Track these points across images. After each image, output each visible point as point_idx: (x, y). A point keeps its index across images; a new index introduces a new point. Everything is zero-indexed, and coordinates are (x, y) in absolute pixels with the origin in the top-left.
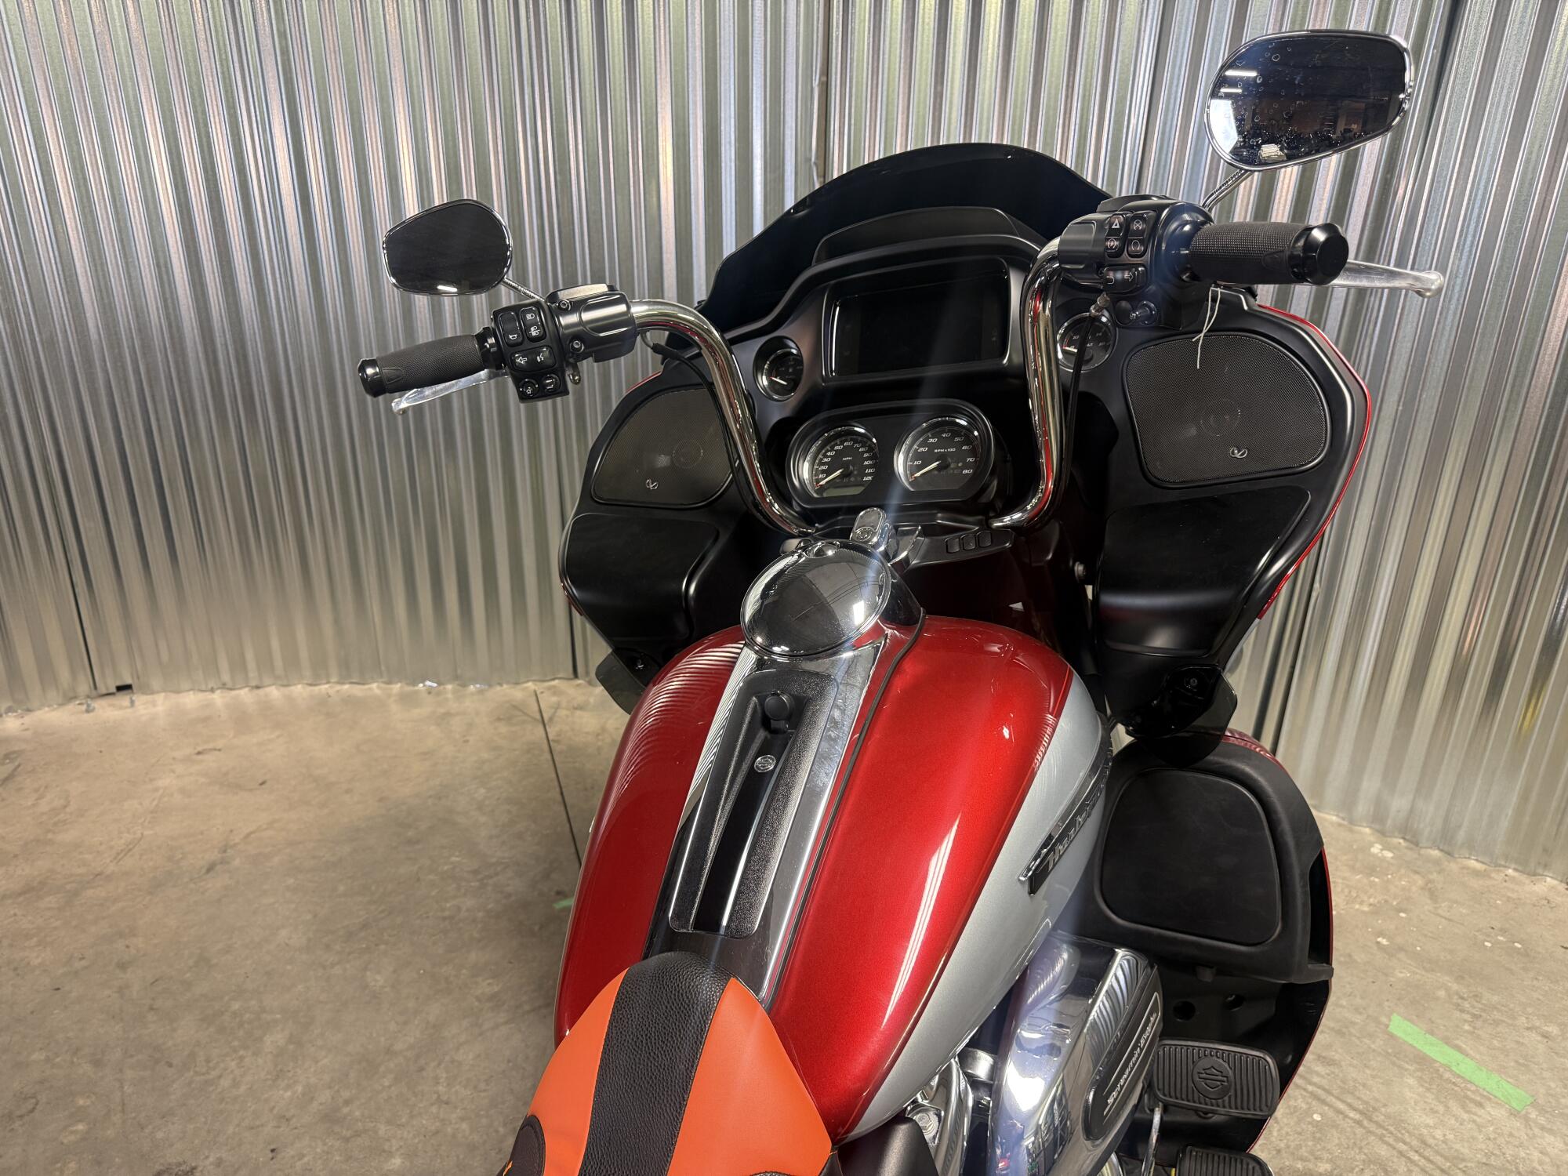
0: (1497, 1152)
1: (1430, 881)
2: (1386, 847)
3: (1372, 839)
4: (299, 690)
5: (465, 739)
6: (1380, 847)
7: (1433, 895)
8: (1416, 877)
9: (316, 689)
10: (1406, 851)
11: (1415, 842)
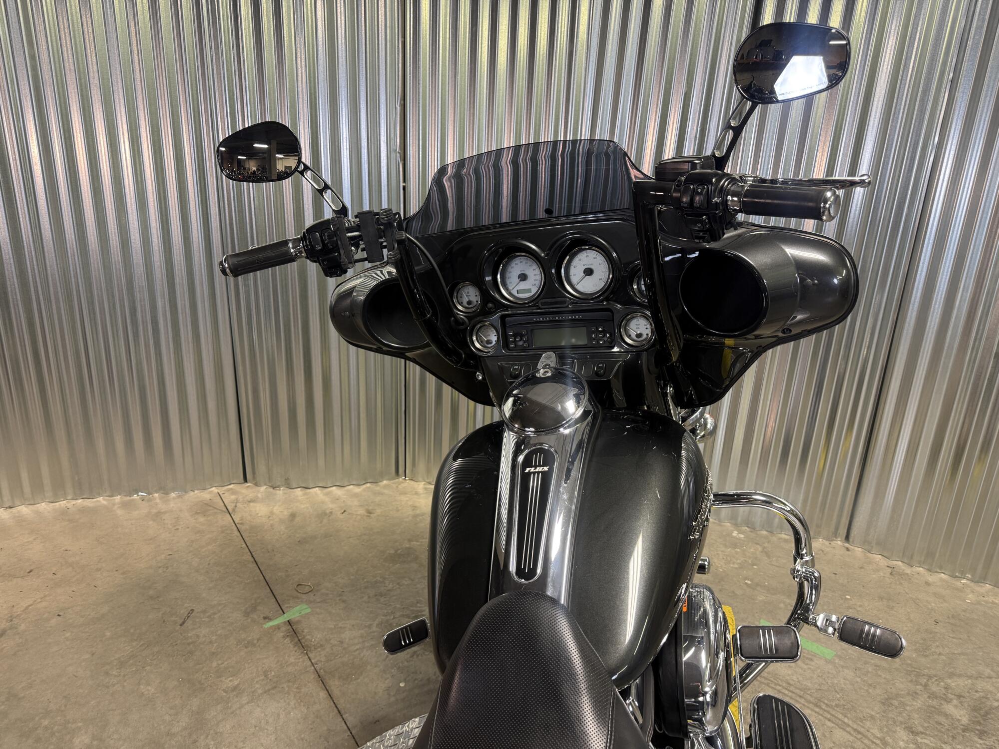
0: (823, 682)
1: (764, 548)
2: (740, 532)
3: (732, 529)
4: (43, 506)
5: (175, 528)
6: (736, 532)
7: (768, 554)
8: (758, 546)
9: (57, 503)
10: (750, 533)
11: (753, 528)
